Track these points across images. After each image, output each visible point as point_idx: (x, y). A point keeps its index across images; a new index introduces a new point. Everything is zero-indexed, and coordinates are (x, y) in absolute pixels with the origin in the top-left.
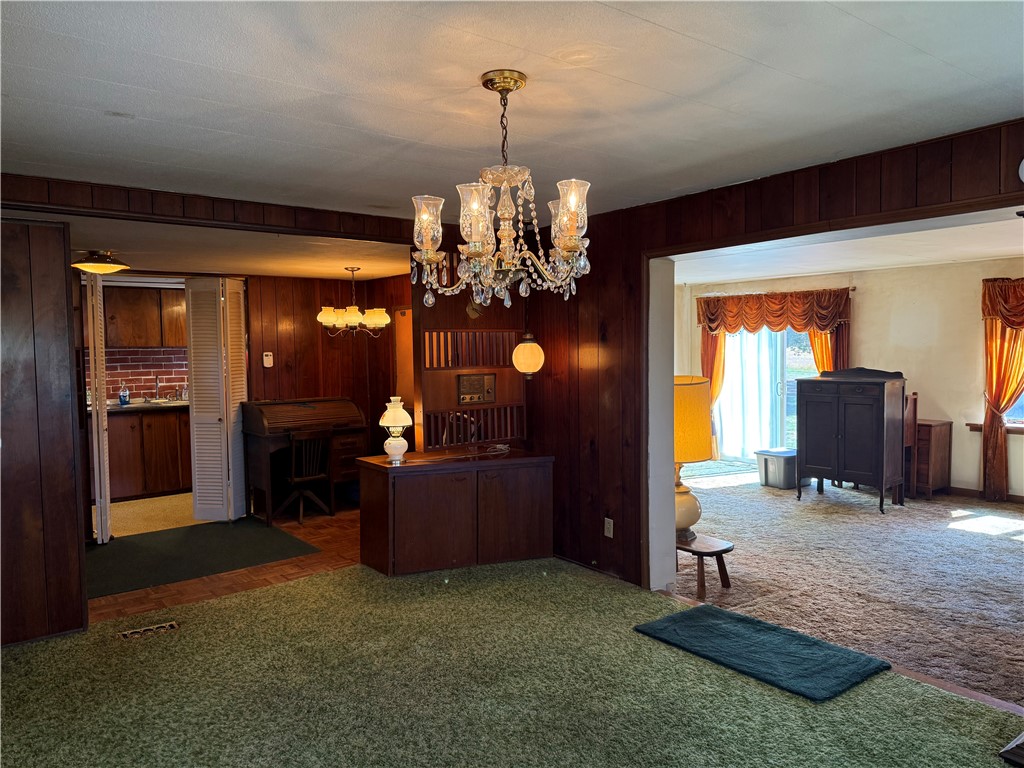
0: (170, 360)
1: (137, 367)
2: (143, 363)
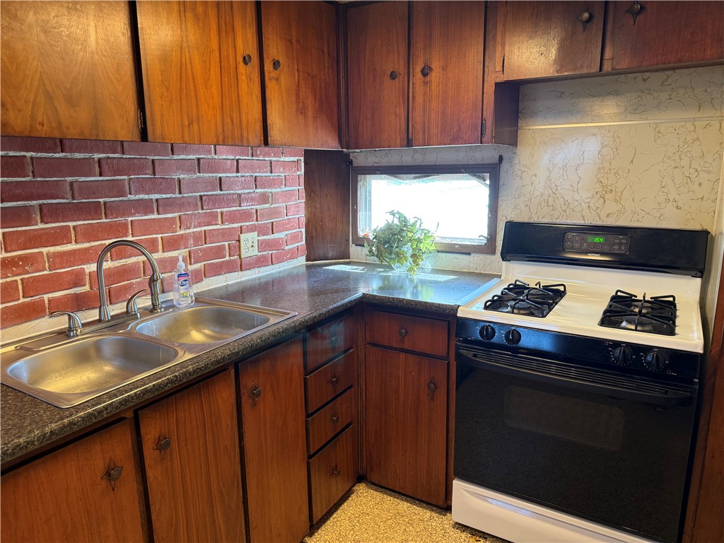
2: (41, 202)
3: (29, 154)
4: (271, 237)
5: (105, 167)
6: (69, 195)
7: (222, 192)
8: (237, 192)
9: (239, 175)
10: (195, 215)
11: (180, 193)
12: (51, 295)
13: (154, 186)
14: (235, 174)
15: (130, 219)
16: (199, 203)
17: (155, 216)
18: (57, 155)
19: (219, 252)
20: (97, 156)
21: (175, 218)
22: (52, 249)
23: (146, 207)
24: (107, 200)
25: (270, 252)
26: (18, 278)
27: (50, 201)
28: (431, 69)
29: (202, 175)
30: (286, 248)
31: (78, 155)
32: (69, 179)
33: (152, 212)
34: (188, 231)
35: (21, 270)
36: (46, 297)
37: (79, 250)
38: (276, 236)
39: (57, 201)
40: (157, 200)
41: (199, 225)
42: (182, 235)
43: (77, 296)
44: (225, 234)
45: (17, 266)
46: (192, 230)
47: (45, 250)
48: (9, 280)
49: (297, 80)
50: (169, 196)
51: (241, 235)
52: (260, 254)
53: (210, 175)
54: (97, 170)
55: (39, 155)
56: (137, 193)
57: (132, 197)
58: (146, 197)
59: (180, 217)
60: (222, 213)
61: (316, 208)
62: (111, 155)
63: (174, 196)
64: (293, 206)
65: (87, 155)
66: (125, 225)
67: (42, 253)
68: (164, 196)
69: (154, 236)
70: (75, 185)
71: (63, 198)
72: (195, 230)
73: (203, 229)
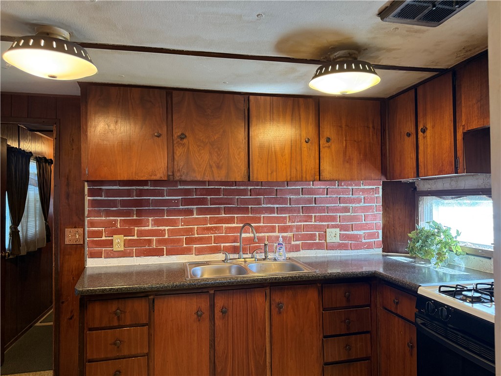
0: (258, 202)
1: (217, 211)
2: (225, 206)
3: (222, 187)
4: (351, 233)
5: (252, 192)
6: (236, 204)
7: (316, 205)
8: (326, 205)
9: (328, 196)
10: (298, 216)
11: (290, 205)
12: (224, 244)
13: (276, 201)
14: (325, 196)
15: (262, 215)
16: (301, 211)
17: (276, 215)
18: (233, 188)
19: (312, 237)
20: (249, 188)
21: (286, 217)
22: (227, 225)
23: (271, 210)
24: (253, 206)
25: (350, 242)
26: (213, 235)
27: (228, 206)
28: (427, 128)
29: (304, 196)
30: (363, 241)
31: (242, 188)
32: (237, 197)
33: (274, 213)
34: (294, 224)
35: (213, 232)
36: (222, 245)
37: (237, 227)
38: (355, 232)
39: (231, 206)
40: (277, 208)
41: (300, 221)
42: (290, 226)
43: (235, 247)
44: (316, 228)
45: (213, 230)
46: (296, 224)
47: (224, 225)
48: (209, 235)
49: (344, 145)
50: (284, 206)
51: (327, 229)
52: (341, 242)
53: (309, 196)
54: (249, 193)
55: (226, 187)
56: (266, 204)
57: (265, 206)
58: (272, 206)
59: (289, 216)
60: (315, 216)
61: (389, 217)
62: (256, 187)
63: (286, 206)
64: (371, 215)
65: (245, 187)
66: (260, 218)
67: (223, 226)
68: (281, 206)
69: (274, 224)
70: (239, 200)
71: (233, 205)
72: (298, 224)
73: (303, 223)
